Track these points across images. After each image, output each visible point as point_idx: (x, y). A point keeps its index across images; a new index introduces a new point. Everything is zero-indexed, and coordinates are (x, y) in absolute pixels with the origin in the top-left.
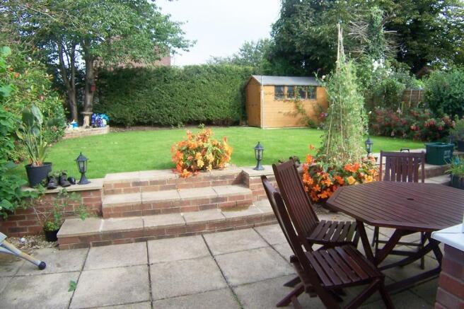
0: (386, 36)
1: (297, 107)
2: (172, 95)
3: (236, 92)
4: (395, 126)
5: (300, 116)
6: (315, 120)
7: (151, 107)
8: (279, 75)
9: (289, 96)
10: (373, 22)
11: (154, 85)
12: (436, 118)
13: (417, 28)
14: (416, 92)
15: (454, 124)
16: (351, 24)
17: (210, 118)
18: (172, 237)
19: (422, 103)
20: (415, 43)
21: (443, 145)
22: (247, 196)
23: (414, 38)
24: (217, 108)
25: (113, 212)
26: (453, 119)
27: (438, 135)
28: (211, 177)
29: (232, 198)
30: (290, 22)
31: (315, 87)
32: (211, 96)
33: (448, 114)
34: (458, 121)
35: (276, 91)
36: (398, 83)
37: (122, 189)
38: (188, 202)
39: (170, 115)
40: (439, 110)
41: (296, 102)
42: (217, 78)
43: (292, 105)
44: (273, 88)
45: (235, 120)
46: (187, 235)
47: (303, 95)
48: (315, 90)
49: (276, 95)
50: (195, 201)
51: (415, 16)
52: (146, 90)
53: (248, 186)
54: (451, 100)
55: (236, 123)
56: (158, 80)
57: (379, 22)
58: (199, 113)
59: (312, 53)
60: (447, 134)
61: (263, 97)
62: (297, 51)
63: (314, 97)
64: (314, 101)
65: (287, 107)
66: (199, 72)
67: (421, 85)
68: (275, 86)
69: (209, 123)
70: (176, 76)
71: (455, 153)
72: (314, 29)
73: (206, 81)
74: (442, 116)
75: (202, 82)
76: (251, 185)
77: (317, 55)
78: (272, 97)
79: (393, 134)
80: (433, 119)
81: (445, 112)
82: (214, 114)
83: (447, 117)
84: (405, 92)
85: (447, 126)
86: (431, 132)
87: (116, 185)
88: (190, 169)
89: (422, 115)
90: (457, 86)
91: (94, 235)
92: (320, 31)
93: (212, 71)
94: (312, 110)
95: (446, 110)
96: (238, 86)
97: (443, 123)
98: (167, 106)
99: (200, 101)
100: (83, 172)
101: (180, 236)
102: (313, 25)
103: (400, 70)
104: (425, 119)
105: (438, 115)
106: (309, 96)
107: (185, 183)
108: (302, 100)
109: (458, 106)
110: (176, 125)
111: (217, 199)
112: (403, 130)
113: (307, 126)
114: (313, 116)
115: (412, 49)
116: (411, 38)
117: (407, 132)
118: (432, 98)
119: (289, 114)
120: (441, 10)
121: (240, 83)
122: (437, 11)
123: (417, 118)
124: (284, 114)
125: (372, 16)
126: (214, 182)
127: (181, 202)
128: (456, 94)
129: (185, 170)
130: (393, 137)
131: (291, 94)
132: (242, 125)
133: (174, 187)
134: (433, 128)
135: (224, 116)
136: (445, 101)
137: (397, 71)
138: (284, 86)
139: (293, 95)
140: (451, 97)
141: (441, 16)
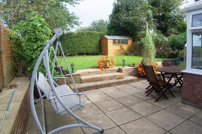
0: (154, 21)
1: (121, 47)
2: (73, 43)
3: (98, 42)
4: (159, 54)
5: (122, 51)
6: (128, 52)
7: (65, 48)
8: (113, 35)
9: (118, 44)
10: (149, 16)
11: (66, 39)
12: (173, 50)
13: (164, 17)
14: (166, 42)
15: (179, 52)
16: (141, 16)
17: (88, 52)
18: (105, 87)
19: (168, 46)
20: (163, 23)
21: (176, 59)
22: (123, 75)
23: (163, 21)
24: (91, 48)
25: (85, 81)
26: (179, 51)
27: (174, 56)
28: (110, 70)
29: (119, 76)
30: (118, 15)
31: (128, 40)
32: (88, 44)
33: (177, 49)
34: (181, 51)
35: (113, 42)
36: (159, 39)
37: (84, 74)
38: (106, 77)
39: (72, 51)
40: (174, 48)
41: (121, 46)
42: (90, 36)
43: (119, 47)
44: (112, 40)
45: (97, 53)
46: (109, 86)
47: (123, 43)
48: (127, 41)
49: (113, 43)
50: (108, 77)
51: (163, 13)
52: (63, 41)
53: (122, 72)
54: (178, 45)
55: (97, 54)
56: (68, 38)
57: (151, 16)
58: (84, 50)
59: (126, 27)
60: (177, 56)
61: (109, 44)
62: (121, 26)
63: (127, 43)
64: (127, 45)
65: (117, 47)
66: (83, 34)
67: (166, 39)
68: (113, 40)
69: (87, 54)
70: (75, 36)
71: (180, 62)
72: (127, 18)
73: (86, 38)
74: (175, 50)
75: (85, 38)
76: (123, 72)
77: (128, 28)
78: (112, 44)
79: (158, 57)
80: (172, 51)
81: (176, 49)
82: (90, 51)
83: (177, 50)
84: (162, 42)
85: (177, 53)
86: (172, 56)
87: (82, 73)
88: (104, 68)
89: (169, 50)
90: (180, 40)
91: (83, 88)
92: (130, 19)
93: (89, 34)
94: (126, 49)
95: (176, 48)
96: (98, 39)
97: (176, 52)
98: (71, 48)
99: (84, 46)
100: (73, 69)
101: (107, 87)
102: (126, 16)
103: (159, 33)
104: (169, 51)
105: (174, 50)
106: (125, 43)
107: (103, 72)
108: (123, 45)
109: (180, 46)
110: (75, 55)
111: (114, 76)
112: (162, 55)
113: (125, 54)
114: (127, 51)
115: (162, 25)
116: (161, 21)
117: (163, 56)
118: (171, 44)
119: (118, 50)
120: (172, 10)
121: (99, 38)
122: (171, 11)
123: (166, 51)
124: (117, 50)
125: (148, 13)
126: (111, 72)
127: (104, 77)
128: (179, 43)
129: (103, 68)
130: (158, 58)
131: (119, 43)
132: (99, 55)
133: (99, 74)
134: (172, 54)
135: (93, 51)
136: (176, 45)
137: (158, 34)
138: (116, 40)
139: (120, 43)
140: (178, 43)
141: (172, 12)
